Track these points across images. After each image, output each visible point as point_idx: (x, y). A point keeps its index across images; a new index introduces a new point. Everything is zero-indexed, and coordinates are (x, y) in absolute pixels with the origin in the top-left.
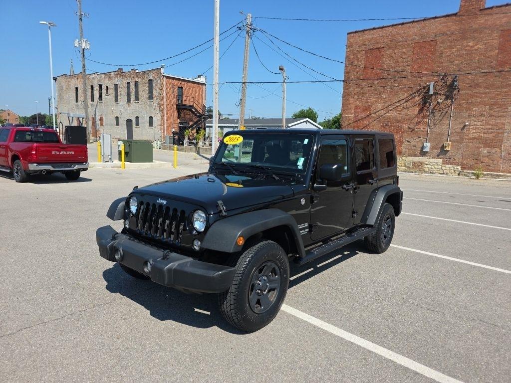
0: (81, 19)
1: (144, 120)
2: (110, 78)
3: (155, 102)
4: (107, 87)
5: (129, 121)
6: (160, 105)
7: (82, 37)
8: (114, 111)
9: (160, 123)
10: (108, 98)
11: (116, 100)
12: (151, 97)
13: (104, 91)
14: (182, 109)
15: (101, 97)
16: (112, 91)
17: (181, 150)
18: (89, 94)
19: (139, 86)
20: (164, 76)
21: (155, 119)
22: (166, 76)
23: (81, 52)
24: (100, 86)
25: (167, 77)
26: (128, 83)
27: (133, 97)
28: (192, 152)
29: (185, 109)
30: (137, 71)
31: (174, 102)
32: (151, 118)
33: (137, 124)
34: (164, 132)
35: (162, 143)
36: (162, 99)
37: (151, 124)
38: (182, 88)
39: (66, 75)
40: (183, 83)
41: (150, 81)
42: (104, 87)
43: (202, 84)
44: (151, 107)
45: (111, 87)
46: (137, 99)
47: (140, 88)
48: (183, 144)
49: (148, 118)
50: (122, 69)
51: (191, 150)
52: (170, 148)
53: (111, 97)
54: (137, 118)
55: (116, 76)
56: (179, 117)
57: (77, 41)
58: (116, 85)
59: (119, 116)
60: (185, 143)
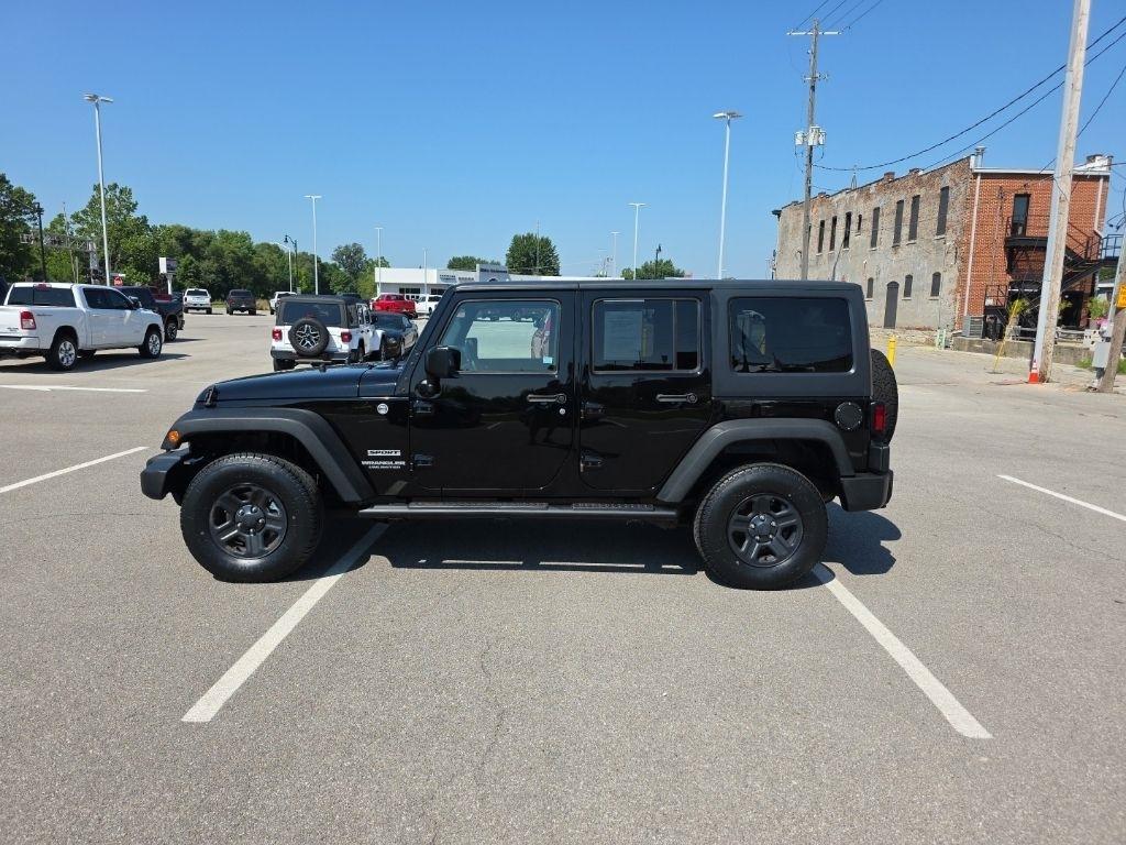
0: (813, 88)
1: (923, 283)
2: (868, 196)
3: (950, 238)
4: (860, 217)
5: (893, 287)
6: (958, 244)
7: (811, 122)
8: (868, 267)
9: (954, 286)
10: (860, 239)
11: (873, 243)
12: (941, 229)
13: (854, 227)
14: (1019, 248)
15: (846, 239)
16: (867, 225)
17: (995, 351)
18: (827, 235)
19: (921, 205)
20: (976, 175)
21: (945, 279)
22: (982, 174)
23: (807, 153)
24: (849, 216)
25: (985, 176)
26: (900, 203)
27: (905, 231)
28: (1021, 355)
29: (1026, 249)
30: (921, 173)
31: (999, 233)
32: (937, 276)
33: (907, 293)
34: (962, 307)
35: (955, 335)
36: (966, 229)
37: (935, 291)
38: (1028, 196)
39: (796, 203)
40: (1030, 183)
41: (945, 190)
42: (854, 218)
43: (1096, 178)
44: (938, 249)
45: (868, 215)
46: (913, 235)
47: (923, 210)
48: (1001, 336)
49: (931, 277)
50: (893, 174)
51: (1019, 352)
52: (971, 348)
53: (866, 237)
54: (909, 278)
55: (879, 191)
56: (1010, 270)
57: (800, 135)
58: (877, 210)
59: (875, 277)
60: (1007, 333)
